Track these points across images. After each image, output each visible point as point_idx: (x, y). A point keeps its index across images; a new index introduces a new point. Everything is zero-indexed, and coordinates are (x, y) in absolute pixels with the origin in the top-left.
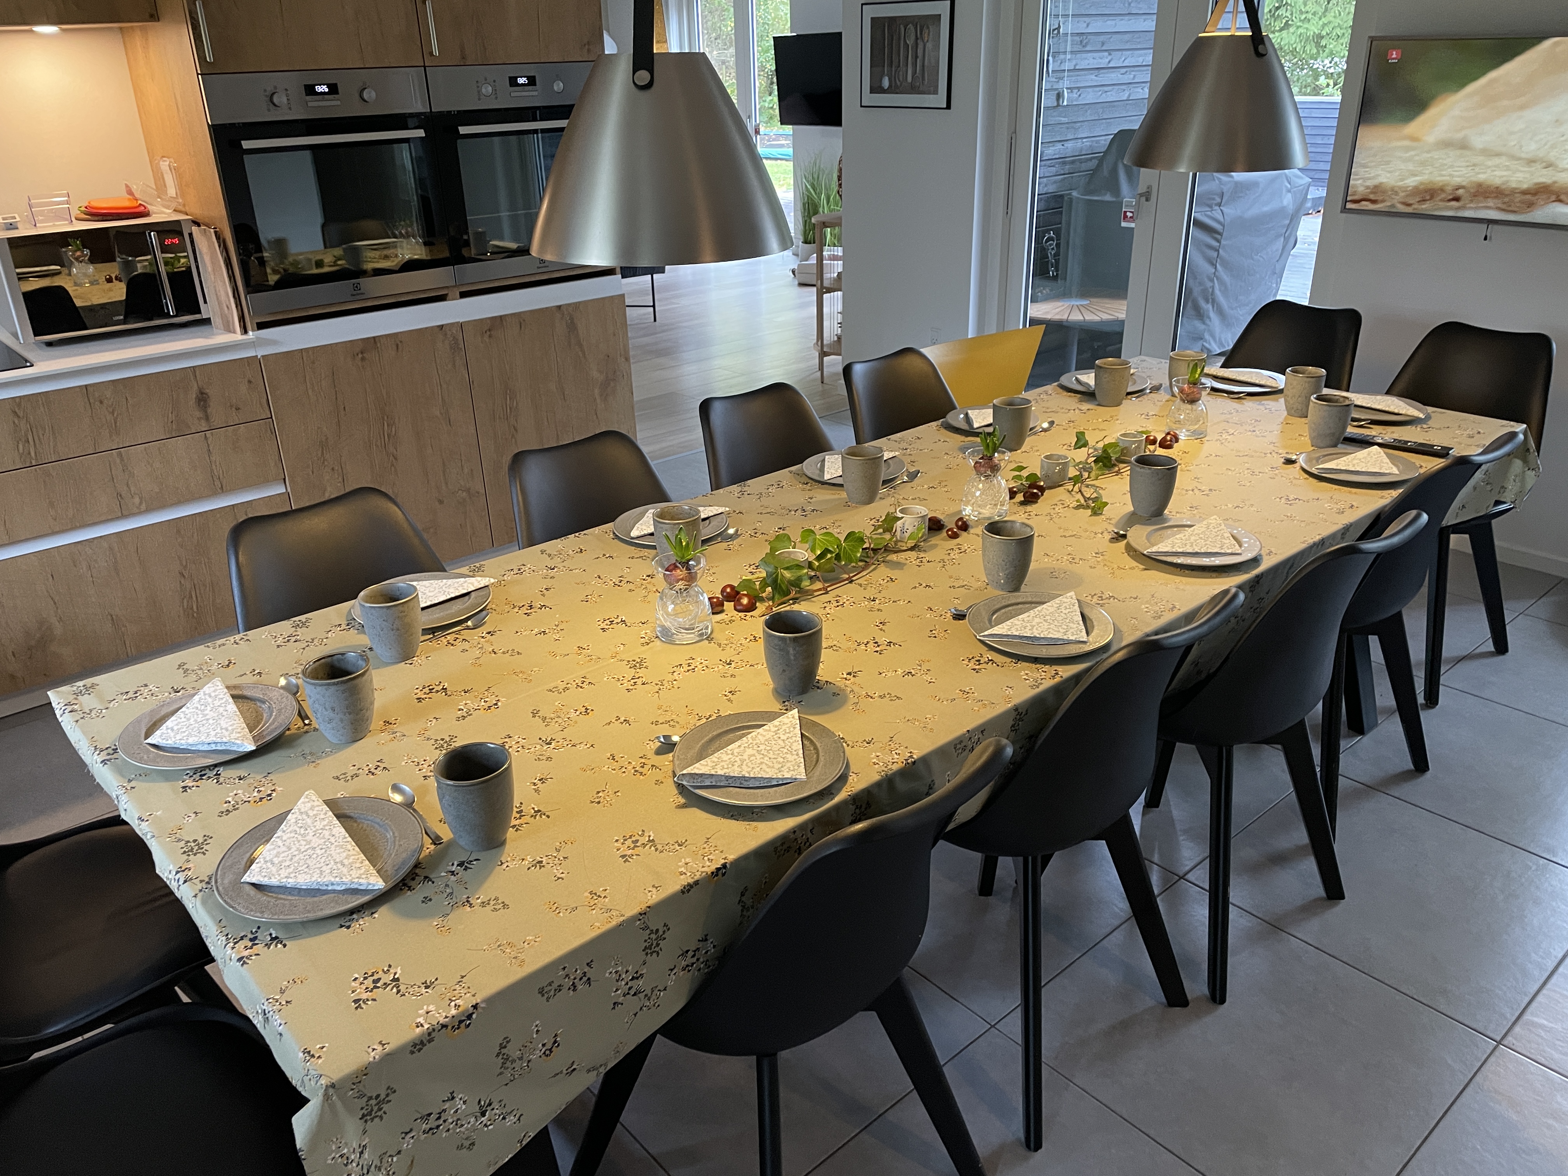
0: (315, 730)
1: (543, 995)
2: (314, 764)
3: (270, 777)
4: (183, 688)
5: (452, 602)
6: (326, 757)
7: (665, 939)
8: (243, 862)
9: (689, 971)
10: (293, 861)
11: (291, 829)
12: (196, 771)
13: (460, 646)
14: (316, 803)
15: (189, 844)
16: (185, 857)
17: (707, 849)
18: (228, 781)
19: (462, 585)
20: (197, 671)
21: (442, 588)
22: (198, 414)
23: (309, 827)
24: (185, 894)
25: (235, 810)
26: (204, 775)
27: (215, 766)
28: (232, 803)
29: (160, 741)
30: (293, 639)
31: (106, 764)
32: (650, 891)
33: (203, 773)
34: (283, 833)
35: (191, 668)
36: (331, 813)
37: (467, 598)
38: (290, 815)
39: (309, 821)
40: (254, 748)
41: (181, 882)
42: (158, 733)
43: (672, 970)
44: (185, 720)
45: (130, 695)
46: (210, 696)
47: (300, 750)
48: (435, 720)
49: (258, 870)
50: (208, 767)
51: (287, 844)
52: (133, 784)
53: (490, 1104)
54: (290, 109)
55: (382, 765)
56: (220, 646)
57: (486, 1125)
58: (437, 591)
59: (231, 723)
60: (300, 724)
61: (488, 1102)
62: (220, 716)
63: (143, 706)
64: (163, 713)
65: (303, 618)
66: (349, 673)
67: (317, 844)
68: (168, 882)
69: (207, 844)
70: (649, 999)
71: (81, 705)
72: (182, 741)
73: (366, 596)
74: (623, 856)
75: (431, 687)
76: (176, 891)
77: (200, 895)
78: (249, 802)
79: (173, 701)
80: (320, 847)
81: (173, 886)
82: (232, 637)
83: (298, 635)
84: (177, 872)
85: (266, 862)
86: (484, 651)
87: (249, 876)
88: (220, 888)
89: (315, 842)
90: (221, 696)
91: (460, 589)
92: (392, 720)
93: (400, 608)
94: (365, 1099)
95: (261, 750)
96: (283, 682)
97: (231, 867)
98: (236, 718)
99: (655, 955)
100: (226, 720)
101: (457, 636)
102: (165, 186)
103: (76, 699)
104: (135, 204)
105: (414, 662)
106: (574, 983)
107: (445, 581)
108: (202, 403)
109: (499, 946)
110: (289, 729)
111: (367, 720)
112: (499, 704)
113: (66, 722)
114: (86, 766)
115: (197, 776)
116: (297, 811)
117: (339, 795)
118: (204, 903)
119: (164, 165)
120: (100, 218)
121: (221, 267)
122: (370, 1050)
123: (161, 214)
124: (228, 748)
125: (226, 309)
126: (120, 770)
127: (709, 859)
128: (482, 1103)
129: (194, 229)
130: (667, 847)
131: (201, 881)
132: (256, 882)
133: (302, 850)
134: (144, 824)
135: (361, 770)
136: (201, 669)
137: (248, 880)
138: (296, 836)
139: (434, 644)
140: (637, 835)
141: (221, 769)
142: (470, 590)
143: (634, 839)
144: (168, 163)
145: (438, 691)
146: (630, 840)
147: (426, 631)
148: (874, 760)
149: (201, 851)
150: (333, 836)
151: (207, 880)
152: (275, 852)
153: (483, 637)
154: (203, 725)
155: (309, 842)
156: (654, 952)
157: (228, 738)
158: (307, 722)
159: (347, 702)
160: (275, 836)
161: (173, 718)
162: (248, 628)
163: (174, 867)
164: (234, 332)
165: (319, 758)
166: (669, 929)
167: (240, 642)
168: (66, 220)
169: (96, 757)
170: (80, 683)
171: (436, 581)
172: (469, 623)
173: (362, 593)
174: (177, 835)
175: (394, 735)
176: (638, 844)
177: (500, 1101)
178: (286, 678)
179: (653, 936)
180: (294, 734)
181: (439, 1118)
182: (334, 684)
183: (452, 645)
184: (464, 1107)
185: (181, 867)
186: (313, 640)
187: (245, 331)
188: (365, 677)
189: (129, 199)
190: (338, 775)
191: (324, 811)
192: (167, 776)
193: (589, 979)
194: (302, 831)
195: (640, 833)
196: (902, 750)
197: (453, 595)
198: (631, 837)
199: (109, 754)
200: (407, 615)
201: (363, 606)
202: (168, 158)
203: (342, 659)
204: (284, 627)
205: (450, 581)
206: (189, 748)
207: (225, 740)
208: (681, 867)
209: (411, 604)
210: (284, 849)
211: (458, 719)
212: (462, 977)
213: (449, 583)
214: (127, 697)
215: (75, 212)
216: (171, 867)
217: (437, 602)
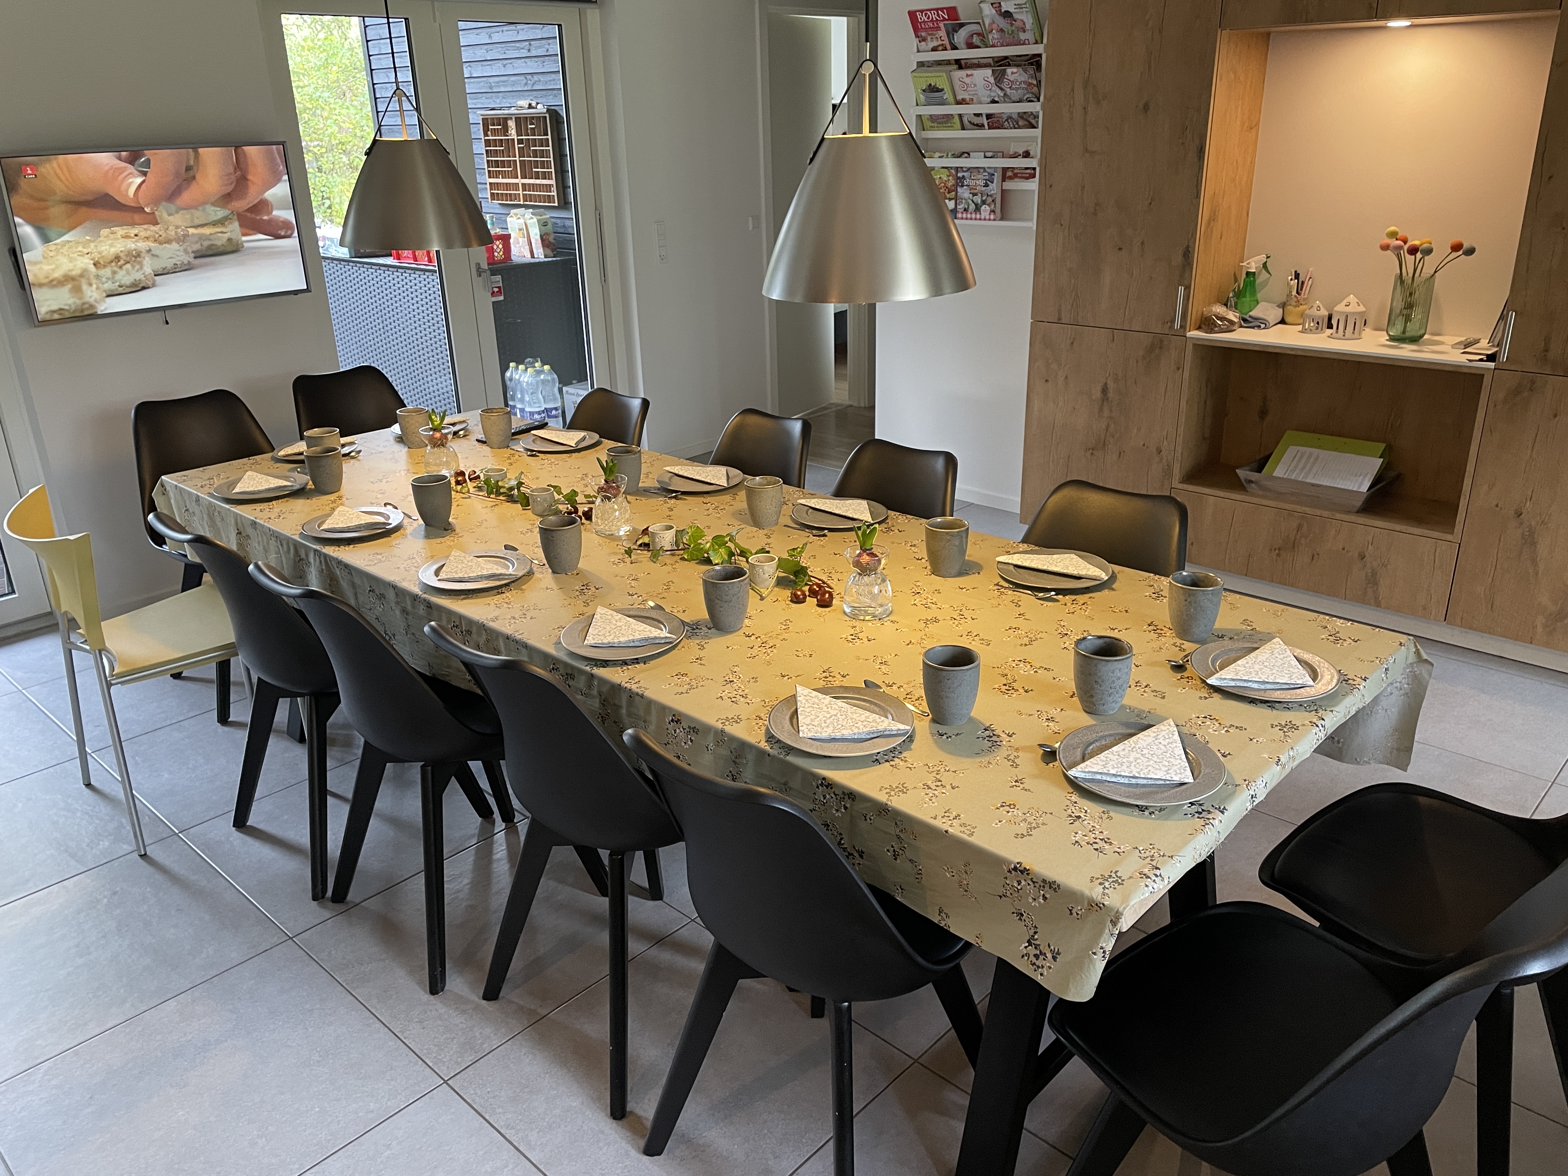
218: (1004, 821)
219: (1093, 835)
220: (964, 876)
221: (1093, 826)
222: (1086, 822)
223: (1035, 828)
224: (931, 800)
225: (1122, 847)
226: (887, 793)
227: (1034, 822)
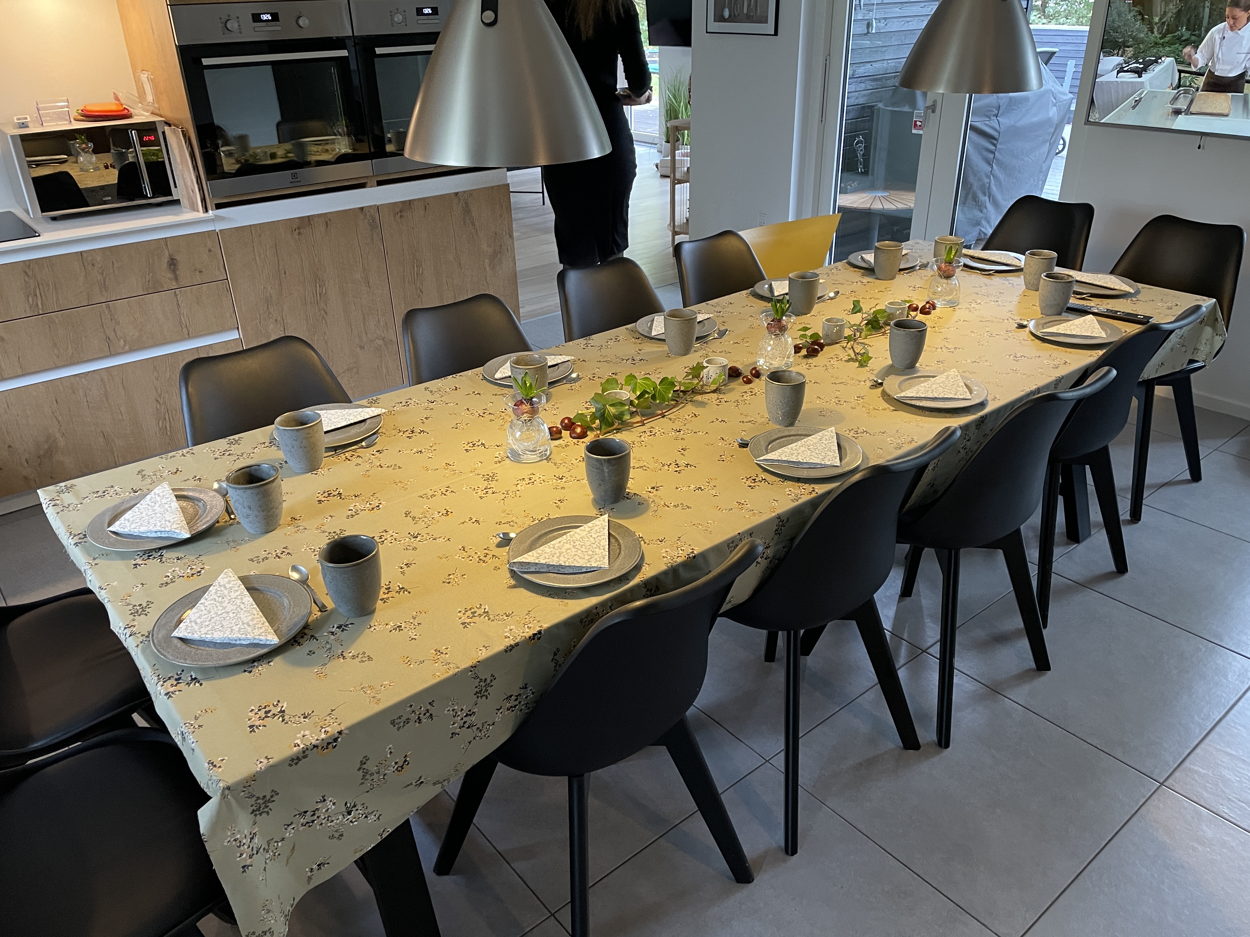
0: (238, 523)
1: (394, 726)
2: (234, 549)
3: (201, 558)
4: (140, 489)
5: (352, 427)
6: (244, 544)
7: (492, 686)
8: (174, 623)
9: (513, 711)
10: (212, 621)
11: (211, 598)
12: (145, 552)
13: (355, 460)
14: (233, 579)
15: (135, 607)
16: (132, 617)
17: (527, 620)
18: (168, 561)
19: (359, 414)
20: (152, 476)
21: (344, 415)
22: (170, 275)
23: (225, 596)
24: (130, 644)
25: (172, 582)
26: (151, 555)
27: (160, 549)
28: (171, 577)
29: (119, 529)
30: (228, 453)
31: (77, 546)
32: (480, 650)
33: (150, 554)
34: (206, 601)
35: (148, 474)
36: (243, 586)
37: (363, 423)
38: (212, 587)
39: (226, 592)
40: (189, 536)
41: (128, 635)
42: (117, 523)
43: (499, 710)
44: (139, 513)
45: (100, 494)
46: (159, 496)
47: (225, 538)
48: (330, 518)
49: (185, 628)
50: (155, 550)
51: (208, 608)
52: (96, 561)
53: (355, 806)
54: (241, 33)
55: (287, 551)
56: (171, 457)
57: (351, 822)
58: (340, 417)
59: (173, 517)
60: (227, 518)
61: (352, 804)
62: (166, 511)
63: (110, 502)
64: (123, 508)
65: (236, 437)
66: (263, 480)
67: (231, 609)
68: (119, 636)
69: (149, 608)
70: (481, 731)
71: (62, 500)
72: (135, 530)
73: (282, 421)
74: (463, 624)
75: (329, 492)
76: (124, 642)
77: (141, 645)
78: (183, 576)
79: (131, 499)
80: (233, 611)
81: (122, 638)
82: (181, 451)
83: (231, 450)
84: (125, 628)
85: (191, 622)
86: (373, 465)
87: (177, 632)
88: (155, 641)
89: (229, 607)
90: (168, 496)
91: (358, 416)
92: (297, 517)
93: (307, 430)
94: (255, 798)
95: (196, 538)
96: (216, 486)
97: (165, 625)
98: (178, 513)
99: (484, 698)
100: (170, 514)
101: (353, 453)
102: (145, 94)
103: (58, 496)
104: (122, 109)
105: (319, 473)
106: (419, 717)
107: (347, 410)
108: (172, 267)
109: (362, 688)
110: (218, 522)
111: (277, 516)
112: (381, 506)
113: (50, 513)
114: (64, 547)
115: (145, 557)
116: (217, 584)
117: (252, 573)
118: (143, 651)
119: (144, 77)
120: (93, 119)
121: (187, 160)
122: (258, 762)
123: (141, 116)
124: (170, 535)
125: (191, 192)
126: (88, 551)
127: (528, 627)
128: (349, 805)
129: (167, 128)
130: (497, 618)
131: (142, 635)
132: (183, 637)
133: (219, 613)
134: (103, 592)
135: (270, 555)
136: (155, 475)
137: (177, 635)
138: (216, 603)
139: (335, 459)
140: (475, 608)
141: (165, 551)
142: (366, 418)
143: (473, 610)
144: (146, 76)
145: (334, 496)
146: (470, 612)
147: (329, 449)
148: (664, 555)
149: (144, 613)
150: (243, 603)
151: (147, 634)
152: (198, 614)
153: (373, 455)
154: (152, 518)
155: (225, 608)
156: (484, 695)
157: (170, 528)
158: (232, 516)
159: (260, 502)
160: (200, 602)
161: (130, 512)
162: (195, 444)
163: (123, 624)
164: (198, 211)
165: (240, 544)
166: (495, 679)
167: (187, 455)
168: (66, 120)
169: (70, 540)
170: (63, 484)
171: (340, 411)
172: (363, 444)
173: (278, 419)
174: (127, 601)
175: (298, 529)
176: (475, 615)
177: (363, 804)
178: (218, 483)
179: (483, 684)
180: (221, 526)
181: (313, 815)
182: (250, 488)
183: (349, 460)
184: (333, 807)
185: (128, 625)
186: (242, 454)
187: (206, 211)
188: (274, 484)
189: (116, 104)
190: (253, 558)
191: (238, 585)
192: (123, 556)
193: (431, 715)
194: (220, 599)
195: (478, 606)
196: (686, 547)
197: (352, 422)
198: (470, 609)
199: (80, 538)
200: (311, 437)
201: (278, 429)
202: (147, 71)
203: (258, 470)
204: (221, 444)
205: (351, 411)
206: (141, 535)
207: (167, 529)
208: (506, 632)
209: (315, 428)
210: (205, 612)
211: (348, 517)
212: (332, 711)
213: (350, 412)
214: (98, 495)
215: (74, 114)
216: (121, 624)
217: (339, 426)
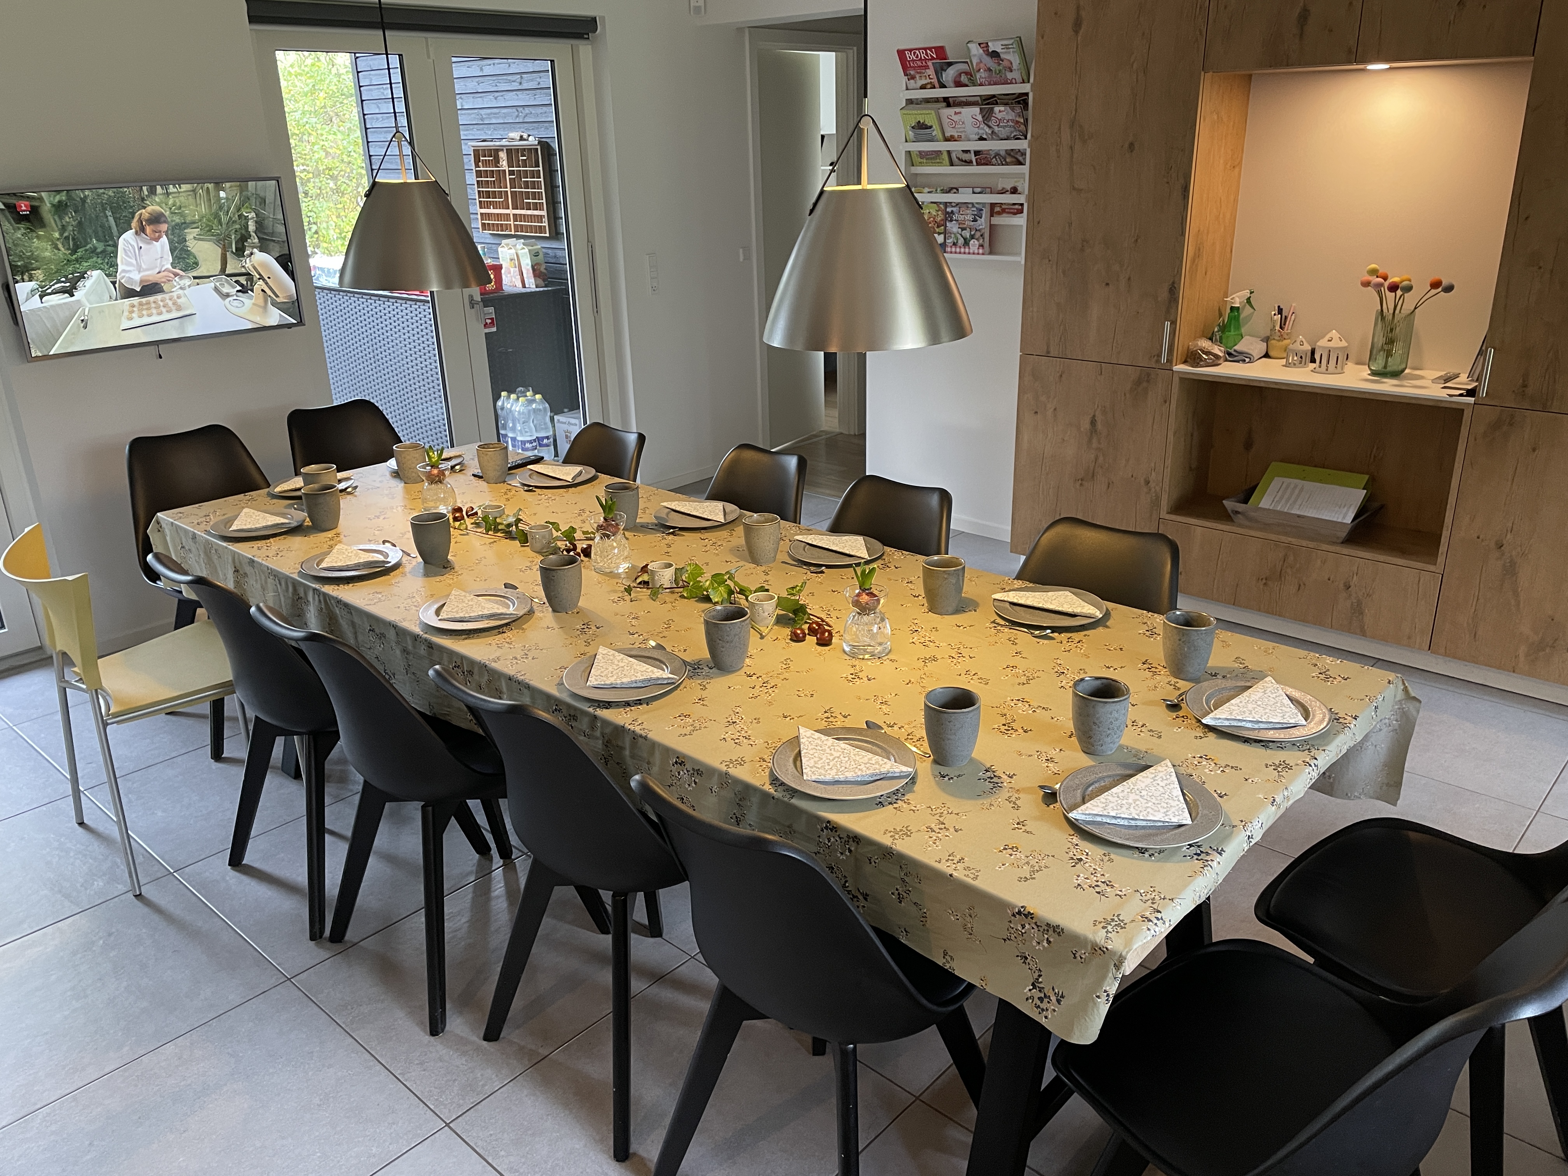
218: (1007, 864)
219: (1095, 878)
220: (968, 919)
221: (1094, 869)
222: (1087, 865)
223: (1038, 871)
224: (935, 843)
225: (1123, 890)
226: (891, 836)
227: (1037, 865)
